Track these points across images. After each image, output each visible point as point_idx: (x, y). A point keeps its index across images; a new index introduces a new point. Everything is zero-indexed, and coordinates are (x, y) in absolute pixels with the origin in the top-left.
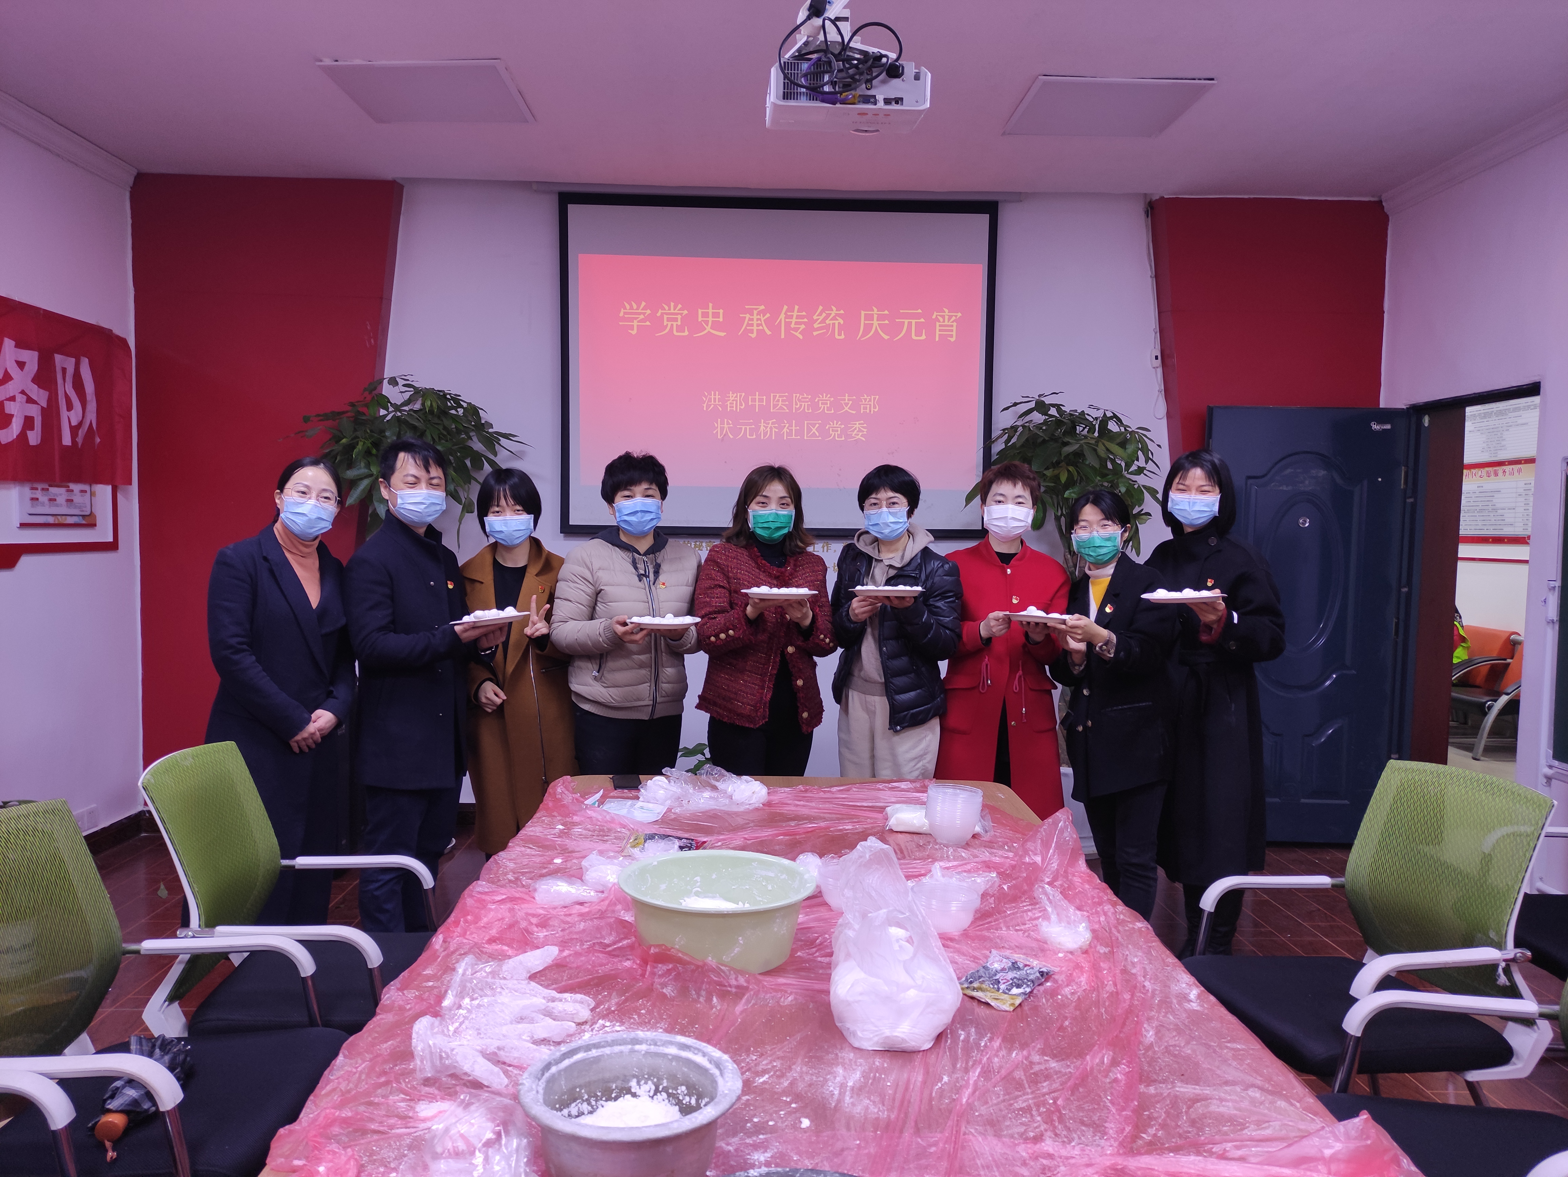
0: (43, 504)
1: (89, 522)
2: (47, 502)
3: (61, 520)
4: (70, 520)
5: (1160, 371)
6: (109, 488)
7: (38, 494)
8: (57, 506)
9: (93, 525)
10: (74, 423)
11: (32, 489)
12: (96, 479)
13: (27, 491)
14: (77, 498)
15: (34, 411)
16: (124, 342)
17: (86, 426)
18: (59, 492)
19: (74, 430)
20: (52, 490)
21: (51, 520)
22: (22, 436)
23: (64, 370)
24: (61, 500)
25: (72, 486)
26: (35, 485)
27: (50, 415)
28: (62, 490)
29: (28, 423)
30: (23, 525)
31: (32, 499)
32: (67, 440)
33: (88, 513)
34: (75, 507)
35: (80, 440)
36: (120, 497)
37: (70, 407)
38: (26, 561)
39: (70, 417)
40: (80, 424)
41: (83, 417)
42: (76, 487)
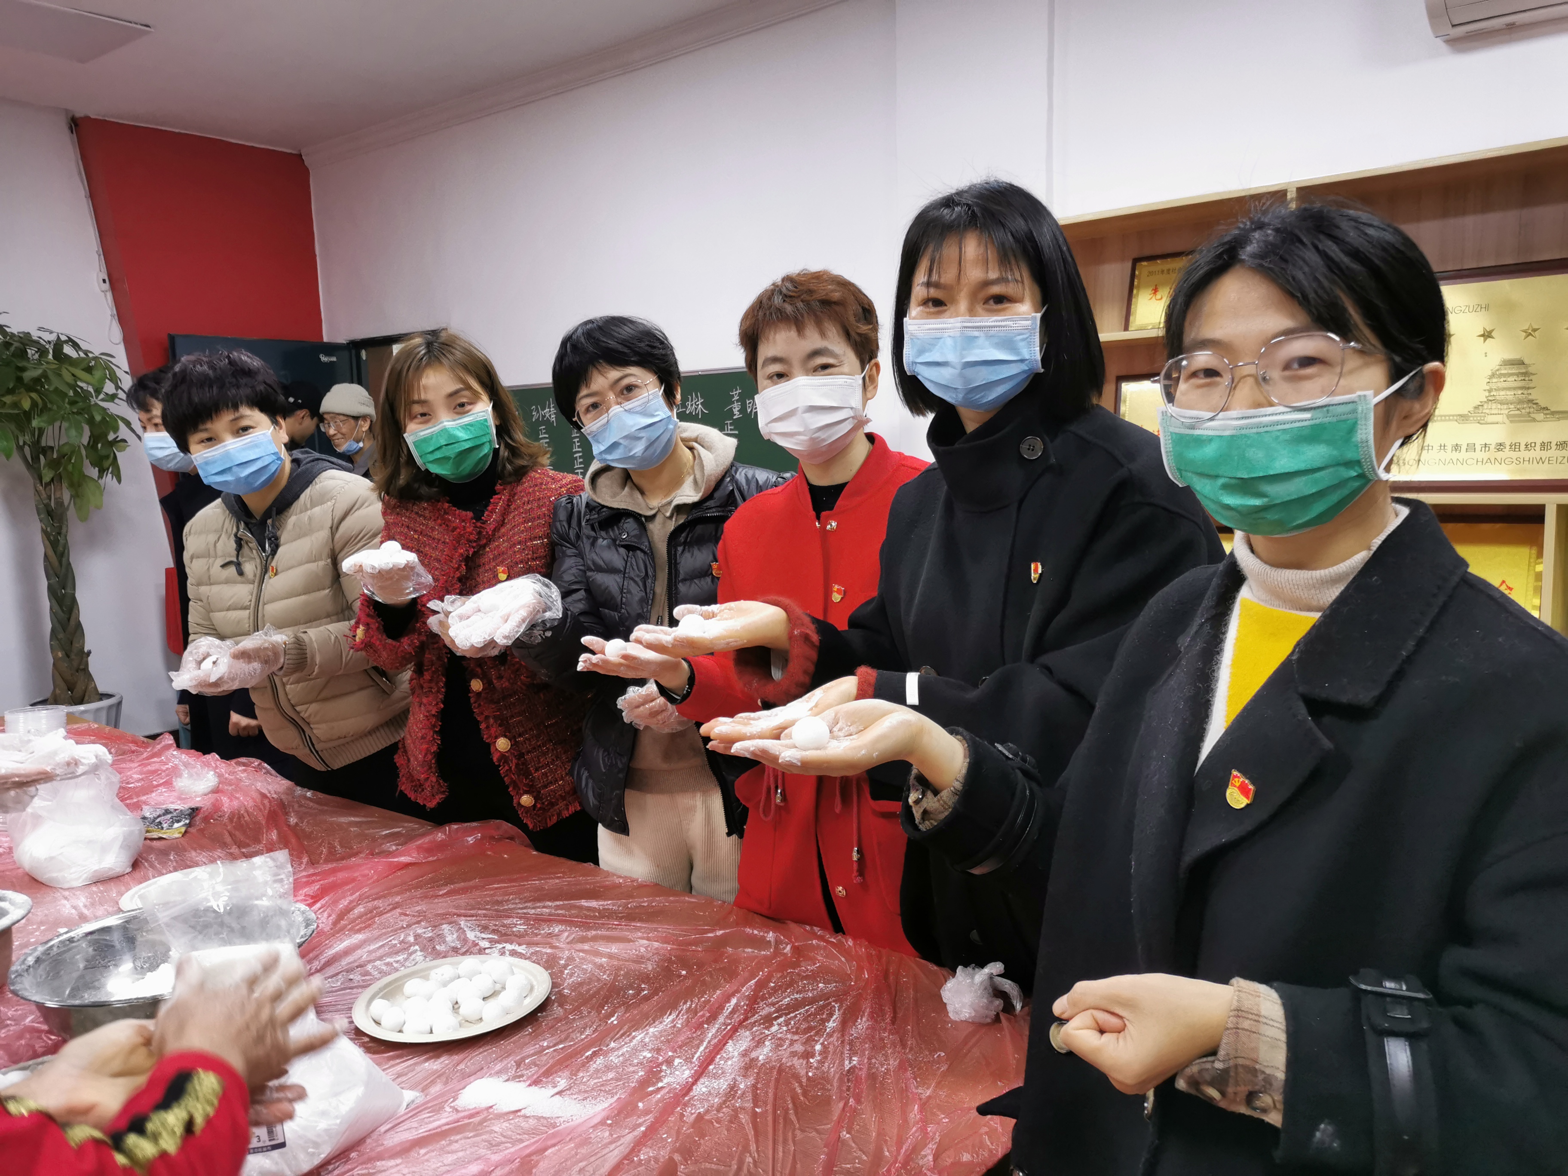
5: (109, 295)
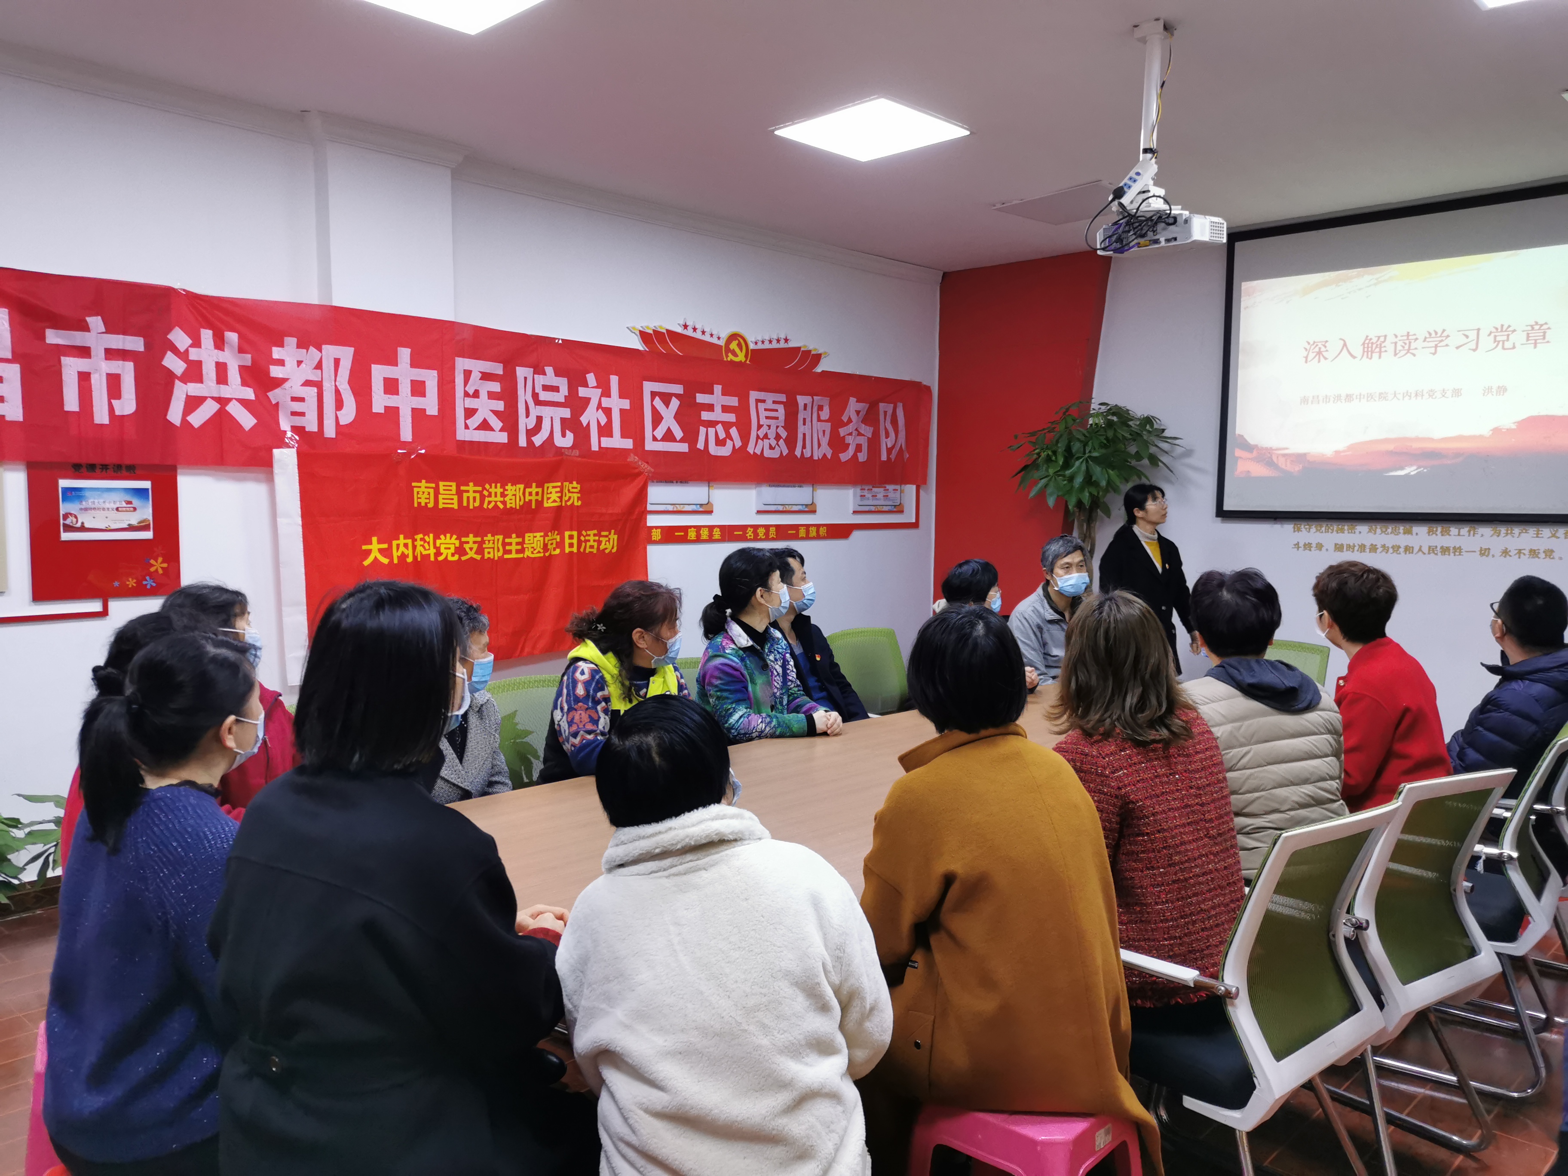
0: (868, 499)
1: (899, 509)
2: (871, 498)
3: (880, 508)
4: (886, 509)
6: (914, 487)
7: (866, 493)
8: (877, 499)
9: (902, 512)
10: (889, 446)
11: (861, 489)
12: (904, 480)
13: (858, 490)
14: (891, 495)
15: (863, 441)
16: (928, 389)
17: (897, 448)
18: (879, 491)
19: (889, 451)
20: (874, 489)
21: (873, 508)
22: (855, 456)
23: (885, 413)
24: (880, 496)
25: (888, 487)
26: (864, 487)
27: (874, 443)
28: (881, 490)
29: (859, 448)
30: (855, 512)
31: (861, 496)
32: (884, 457)
33: (898, 504)
34: (890, 500)
35: (893, 456)
36: (922, 492)
37: (887, 436)
38: (856, 534)
39: (886, 443)
40: (893, 447)
41: (896, 442)
42: (891, 487)
